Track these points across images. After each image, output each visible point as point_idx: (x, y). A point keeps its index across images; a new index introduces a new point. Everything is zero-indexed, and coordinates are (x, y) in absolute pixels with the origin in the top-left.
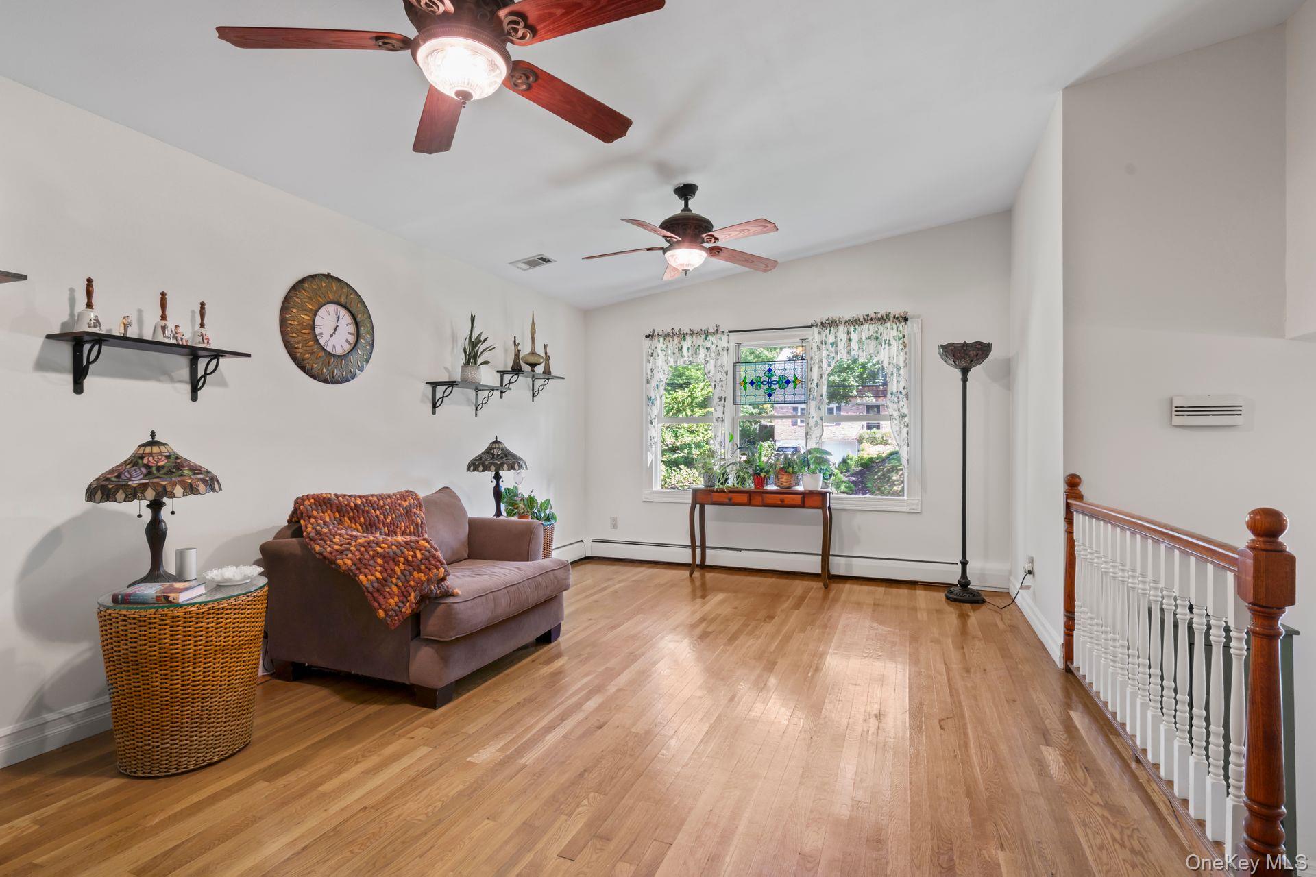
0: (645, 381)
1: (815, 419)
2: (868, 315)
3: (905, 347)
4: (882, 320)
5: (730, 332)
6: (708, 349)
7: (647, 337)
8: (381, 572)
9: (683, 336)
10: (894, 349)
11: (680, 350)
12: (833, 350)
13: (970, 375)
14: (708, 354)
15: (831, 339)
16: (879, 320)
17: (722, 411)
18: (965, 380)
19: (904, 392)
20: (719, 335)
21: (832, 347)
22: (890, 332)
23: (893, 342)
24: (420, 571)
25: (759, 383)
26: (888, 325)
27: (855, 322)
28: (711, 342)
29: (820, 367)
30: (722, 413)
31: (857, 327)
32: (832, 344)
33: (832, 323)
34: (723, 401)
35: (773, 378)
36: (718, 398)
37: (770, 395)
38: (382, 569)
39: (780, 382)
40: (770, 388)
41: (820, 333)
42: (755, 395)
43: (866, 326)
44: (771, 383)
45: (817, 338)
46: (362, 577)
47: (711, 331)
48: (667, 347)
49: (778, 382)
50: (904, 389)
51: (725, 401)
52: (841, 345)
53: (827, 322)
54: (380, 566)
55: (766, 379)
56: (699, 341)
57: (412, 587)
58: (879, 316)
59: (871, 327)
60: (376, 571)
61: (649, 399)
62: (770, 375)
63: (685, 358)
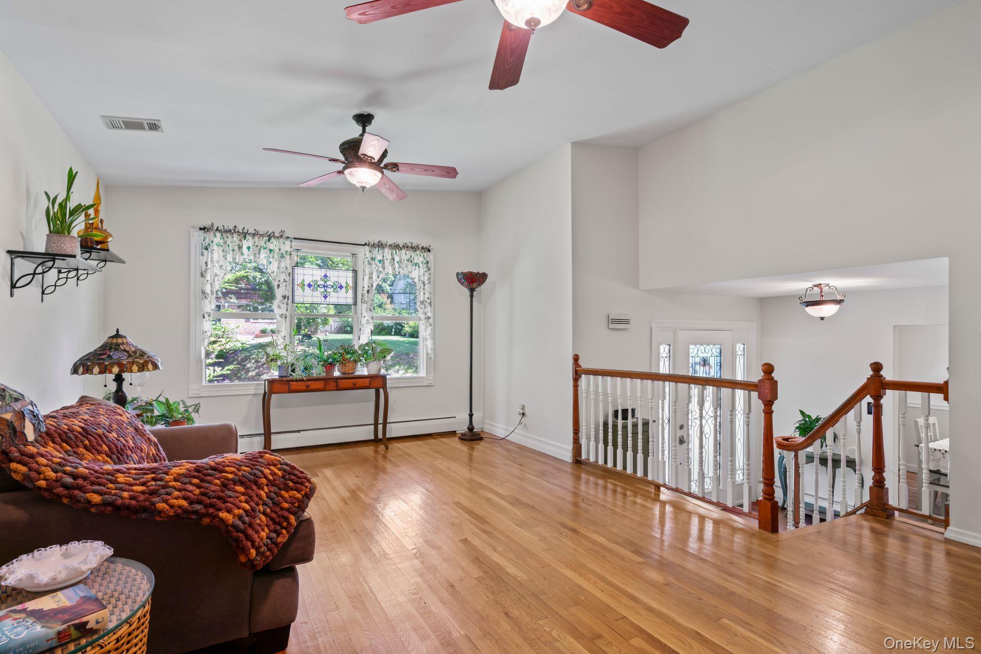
0: (199, 274)
1: (366, 318)
2: (406, 244)
3: (429, 270)
4: (414, 248)
5: (295, 238)
6: (271, 251)
7: (201, 229)
8: (246, 502)
9: (244, 235)
10: (422, 271)
11: (240, 247)
12: (380, 265)
13: (475, 293)
14: (271, 255)
15: (379, 257)
16: (412, 248)
17: (286, 308)
18: (472, 296)
19: (428, 301)
20: (281, 240)
21: (380, 263)
22: (419, 258)
23: (421, 265)
24: (287, 488)
25: (316, 286)
26: (418, 252)
27: (396, 247)
28: (274, 244)
29: (371, 278)
30: (285, 311)
31: (397, 251)
32: (380, 261)
33: (380, 245)
34: (286, 299)
35: (328, 283)
36: (283, 297)
37: (325, 297)
38: (247, 497)
39: (335, 287)
40: (326, 291)
41: (370, 251)
42: (312, 296)
43: (403, 251)
44: (327, 286)
45: (368, 255)
46: (223, 515)
47: (277, 234)
48: (225, 243)
49: (333, 287)
50: (428, 299)
51: (288, 300)
52: (387, 263)
53: (377, 244)
54: (243, 494)
55: (322, 283)
56: (262, 242)
57: (288, 510)
58: (413, 245)
59: (407, 252)
60: (241, 501)
61: (203, 292)
62: (325, 280)
63: (245, 257)
